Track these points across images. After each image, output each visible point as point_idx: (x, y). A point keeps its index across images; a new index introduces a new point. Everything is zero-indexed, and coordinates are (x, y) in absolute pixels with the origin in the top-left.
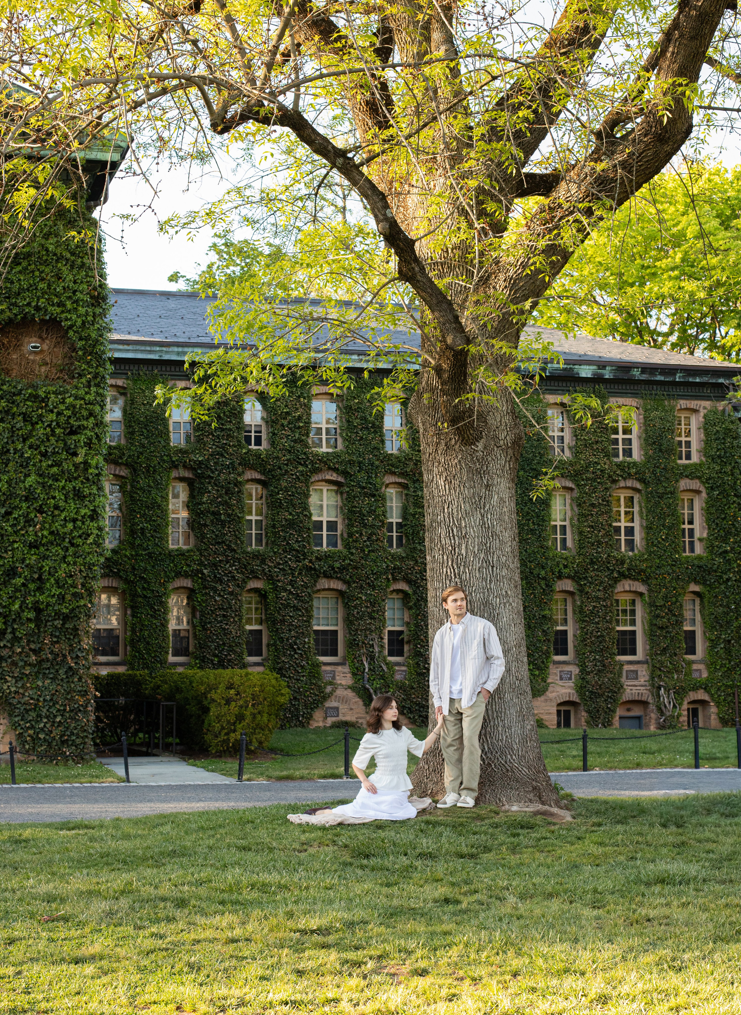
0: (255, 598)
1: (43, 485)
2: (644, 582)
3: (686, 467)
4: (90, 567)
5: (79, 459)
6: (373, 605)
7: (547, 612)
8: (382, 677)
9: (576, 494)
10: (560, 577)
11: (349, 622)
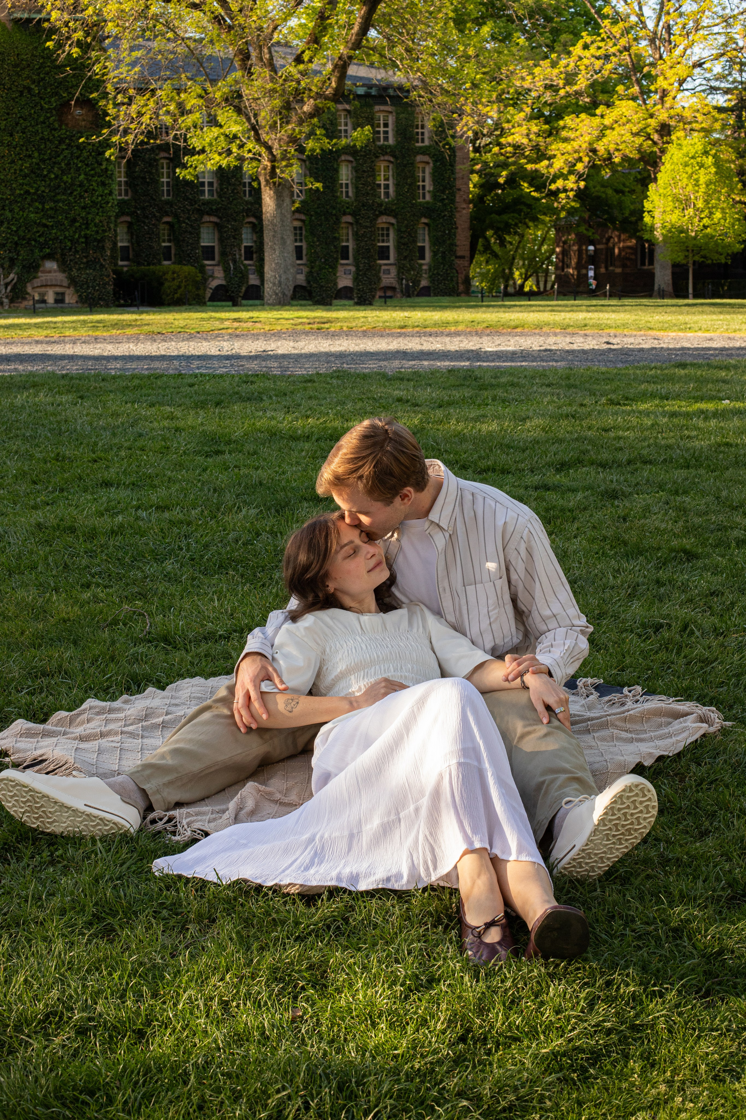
0: (167, 227)
1: (87, 179)
2: (395, 217)
3: (421, 148)
4: (109, 217)
5: (104, 167)
6: (235, 231)
7: (337, 235)
8: (241, 273)
9: (354, 164)
10: (345, 214)
11: (221, 240)
